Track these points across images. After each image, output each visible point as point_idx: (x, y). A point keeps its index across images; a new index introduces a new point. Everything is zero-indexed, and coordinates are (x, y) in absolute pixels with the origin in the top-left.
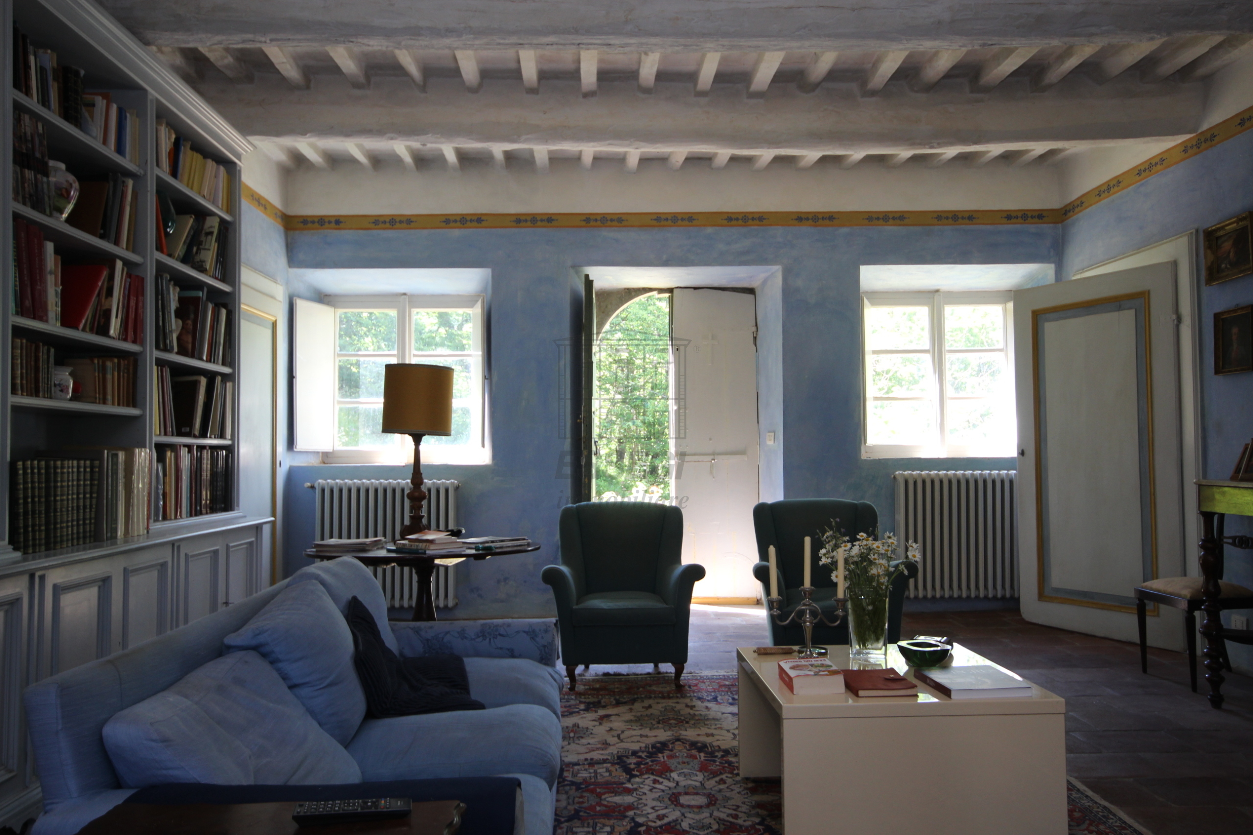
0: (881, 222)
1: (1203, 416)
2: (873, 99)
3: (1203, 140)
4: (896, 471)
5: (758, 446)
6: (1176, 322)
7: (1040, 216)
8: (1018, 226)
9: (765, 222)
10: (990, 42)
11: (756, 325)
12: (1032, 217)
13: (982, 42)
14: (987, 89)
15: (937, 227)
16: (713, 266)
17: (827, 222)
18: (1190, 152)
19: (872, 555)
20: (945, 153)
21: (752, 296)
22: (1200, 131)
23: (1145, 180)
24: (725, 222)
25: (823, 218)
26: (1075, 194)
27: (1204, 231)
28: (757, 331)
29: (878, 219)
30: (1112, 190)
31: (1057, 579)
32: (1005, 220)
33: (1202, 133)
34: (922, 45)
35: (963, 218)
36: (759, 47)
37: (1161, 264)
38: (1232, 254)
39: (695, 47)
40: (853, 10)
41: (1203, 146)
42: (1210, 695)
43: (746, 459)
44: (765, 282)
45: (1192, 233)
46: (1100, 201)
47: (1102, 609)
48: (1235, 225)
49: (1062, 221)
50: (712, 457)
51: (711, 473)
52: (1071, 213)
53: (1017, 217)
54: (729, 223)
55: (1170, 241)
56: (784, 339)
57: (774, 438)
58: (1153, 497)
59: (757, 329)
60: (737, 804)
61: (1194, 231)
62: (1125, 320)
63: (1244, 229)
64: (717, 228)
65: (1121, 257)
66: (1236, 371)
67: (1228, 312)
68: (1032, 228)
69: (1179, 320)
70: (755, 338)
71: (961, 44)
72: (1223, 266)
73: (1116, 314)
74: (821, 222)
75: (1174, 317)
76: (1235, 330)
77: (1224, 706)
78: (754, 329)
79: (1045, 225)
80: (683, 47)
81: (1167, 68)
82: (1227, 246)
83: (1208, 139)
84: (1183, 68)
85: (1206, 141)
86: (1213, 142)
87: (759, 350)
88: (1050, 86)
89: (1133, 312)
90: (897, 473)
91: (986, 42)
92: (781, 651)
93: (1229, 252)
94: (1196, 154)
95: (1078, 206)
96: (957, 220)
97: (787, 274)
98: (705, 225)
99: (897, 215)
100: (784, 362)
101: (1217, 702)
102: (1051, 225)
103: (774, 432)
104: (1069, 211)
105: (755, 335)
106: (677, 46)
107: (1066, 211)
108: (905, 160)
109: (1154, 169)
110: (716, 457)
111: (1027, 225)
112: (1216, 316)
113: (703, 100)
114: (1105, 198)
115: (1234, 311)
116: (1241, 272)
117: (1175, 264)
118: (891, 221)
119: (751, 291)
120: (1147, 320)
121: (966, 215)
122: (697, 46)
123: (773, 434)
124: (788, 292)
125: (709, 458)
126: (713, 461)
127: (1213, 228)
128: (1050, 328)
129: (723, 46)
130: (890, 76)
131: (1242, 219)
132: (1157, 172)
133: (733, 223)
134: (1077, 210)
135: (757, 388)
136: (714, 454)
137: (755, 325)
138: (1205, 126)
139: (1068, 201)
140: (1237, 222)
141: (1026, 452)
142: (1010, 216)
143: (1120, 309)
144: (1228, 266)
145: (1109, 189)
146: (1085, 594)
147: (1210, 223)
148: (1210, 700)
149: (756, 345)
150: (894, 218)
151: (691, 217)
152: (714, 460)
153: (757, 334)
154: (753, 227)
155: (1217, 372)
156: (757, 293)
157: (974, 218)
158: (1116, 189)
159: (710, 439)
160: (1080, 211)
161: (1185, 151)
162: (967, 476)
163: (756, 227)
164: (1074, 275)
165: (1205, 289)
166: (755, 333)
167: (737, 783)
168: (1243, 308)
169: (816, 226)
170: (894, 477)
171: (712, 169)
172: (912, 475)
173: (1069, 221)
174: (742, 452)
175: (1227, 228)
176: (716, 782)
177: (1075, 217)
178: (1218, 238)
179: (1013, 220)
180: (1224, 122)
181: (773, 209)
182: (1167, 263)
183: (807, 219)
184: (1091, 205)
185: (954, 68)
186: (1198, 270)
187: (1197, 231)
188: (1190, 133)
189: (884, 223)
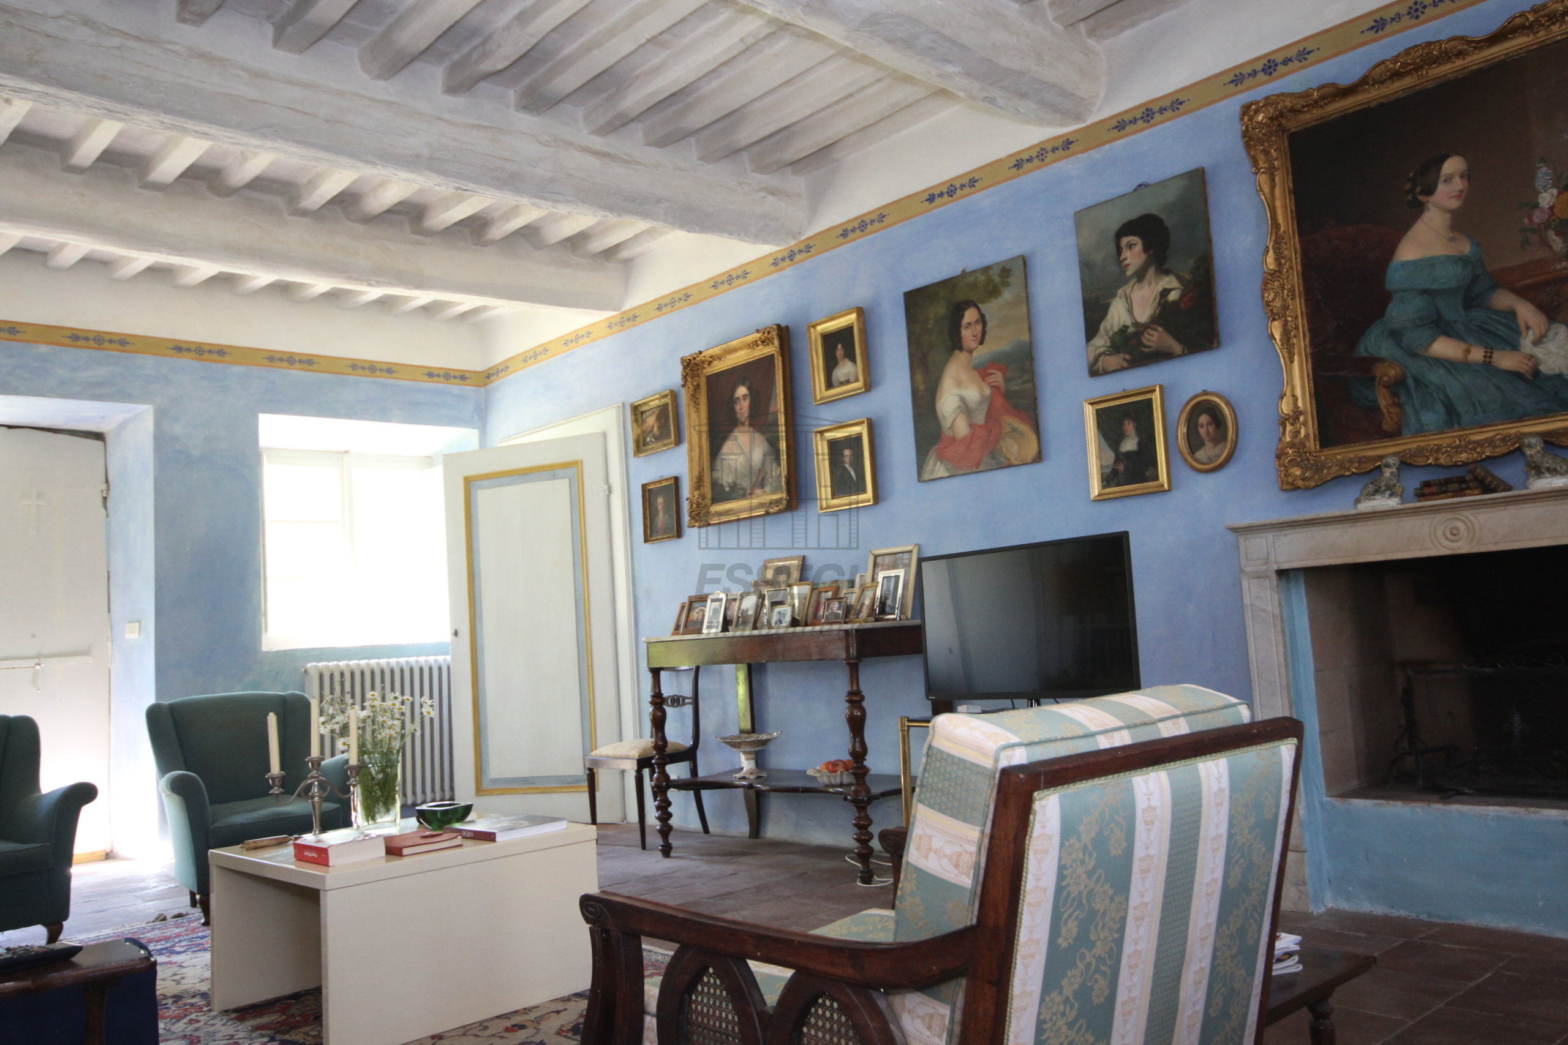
0: (285, 364)
1: (634, 584)
2: (304, 220)
3: (626, 318)
4: (308, 663)
5: (110, 643)
6: (607, 492)
7: (462, 377)
8: (440, 385)
9: (128, 347)
10: (465, 188)
11: (107, 481)
12: (455, 377)
13: (457, 185)
14: (430, 233)
15: (351, 377)
16: (49, 397)
17: (215, 356)
18: (615, 328)
19: (380, 717)
20: (367, 292)
21: (99, 444)
22: (623, 310)
23: (571, 351)
24: (68, 341)
25: (210, 352)
26: (498, 359)
27: (631, 405)
28: (108, 489)
29: (281, 360)
30: (539, 358)
31: (496, 769)
32: (426, 378)
33: (625, 312)
34: (396, 175)
35: (381, 370)
36: (208, 135)
37: (591, 434)
38: (655, 430)
39: (122, 116)
40: (327, 121)
41: (627, 324)
42: (662, 846)
43: (91, 662)
44: (122, 426)
45: (619, 406)
46: (526, 367)
47: (544, 793)
48: (657, 401)
49: (485, 385)
50: (37, 661)
51: (34, 682)
52: (495, 377)
53: (438, 376)
54: (75, 343)
55: (598, 413)
56: (156, 499)
57: (140, 630)
58: (590, 669)
59: (108, 486)
60: (230, 1033)
61: (621, 404)
62: (558, 490)
63: (666, 405)
64: (57, 348)
65: (550, 426)
66: (663, 539)
67: (655, 483)
68: (455, 388)
69: (610, 490)
70: (105, 499)
71: (436, 183)
72: (648, 439)
73: (550, 483)
74: (206, 356)
75: (606, 487)
76: (660, 500)
77: (672, 854)
78: (104, 486)
79: (468, 387)
80: (106, 111)
81: (598, 245)
82: (651, 420)
83: (631, 319)
84: (610, 248)
85: (629, 320)
86: (635, 322)
87: (111, 514)
88: (492, 242)
89: (567, 480)
90: (309, 665)
91: (461, 186)
92: (274, 842)
93: (653, 427)
94: (620, 331)
95: (502, 370)
96: (375, 372)
97: (160, 416)
98: (35, 342)
99: (305, 358)
100: (157, 528)
101: (667, 851)
102: (474, 388)
103: (139, 621)
104: (493, 375)
105: (104, 496)
106: (98, 109)
107: (489, 374)
108: (317, 295)
109: (581, 341)
110: (42, 660)
111: (450, 385)
112: (644, 486)
113: (76, 178)
114: (531, 365)
115: (660, 482)
116: (665, 445)
117: (604, 435)
118: (297, 365)
119: (99, 436)
120: (581, 490)
121: (385, 367)
122: (126, 115)
123: (137, 624)
124: (162, 441)
125: (32, 663)
126: (38, 667)
127: (639, 403)
128: (484, 497)
129: (162, 122)
130: (329, 197)
131: (666, 396)
132: (584, 344)
133: (80, 343)
134: (501, 374)
135: (108, 565)
136: (39, 657)
137: (104, 480)
138: (627, 306)
139: (491, 365)
140: (659, 399)
141: (459, 632)
142: (431, 374)
143: (554, 477)
144: (653, 440)
145: (535, 356)
146: (524, 780)
147: (636, 398)
148: (661, 850)
149: (106, 508)
150: (301, 361)
151: (14, 328)
152: (39, 664)
153: (108, 494)
154: (111, 352)
155: (646, 541)
156: (108, 439)
157: (393, 372)
158: (543, 356)
159: (33, 636)
160: (506, 376)
161: (610, 327)
162: (391, 665)
163: (115, 353)
164: (500, 443)
165: (633, 460)
166: (105, 492)
167: (214, 1018)
168: (667, 480)
169: (202, 360)
170: (306, 672)
171: (48, 268)
172: (328, 667)
173: (492, 385)
174: (85, 652)
175: (650, 404)
176: (186, 1024)
177: (500, 381)
178: (642, 413)
179: (435, 379)
180: (644, 305)
181: (140, 332)
182: (598, 433)
183: (189, 350)
184: (516, 371)
185: (400, 203)
186: (626, 442)
187: (623, 405)
188: (615, 310)
189: (289, 366)
